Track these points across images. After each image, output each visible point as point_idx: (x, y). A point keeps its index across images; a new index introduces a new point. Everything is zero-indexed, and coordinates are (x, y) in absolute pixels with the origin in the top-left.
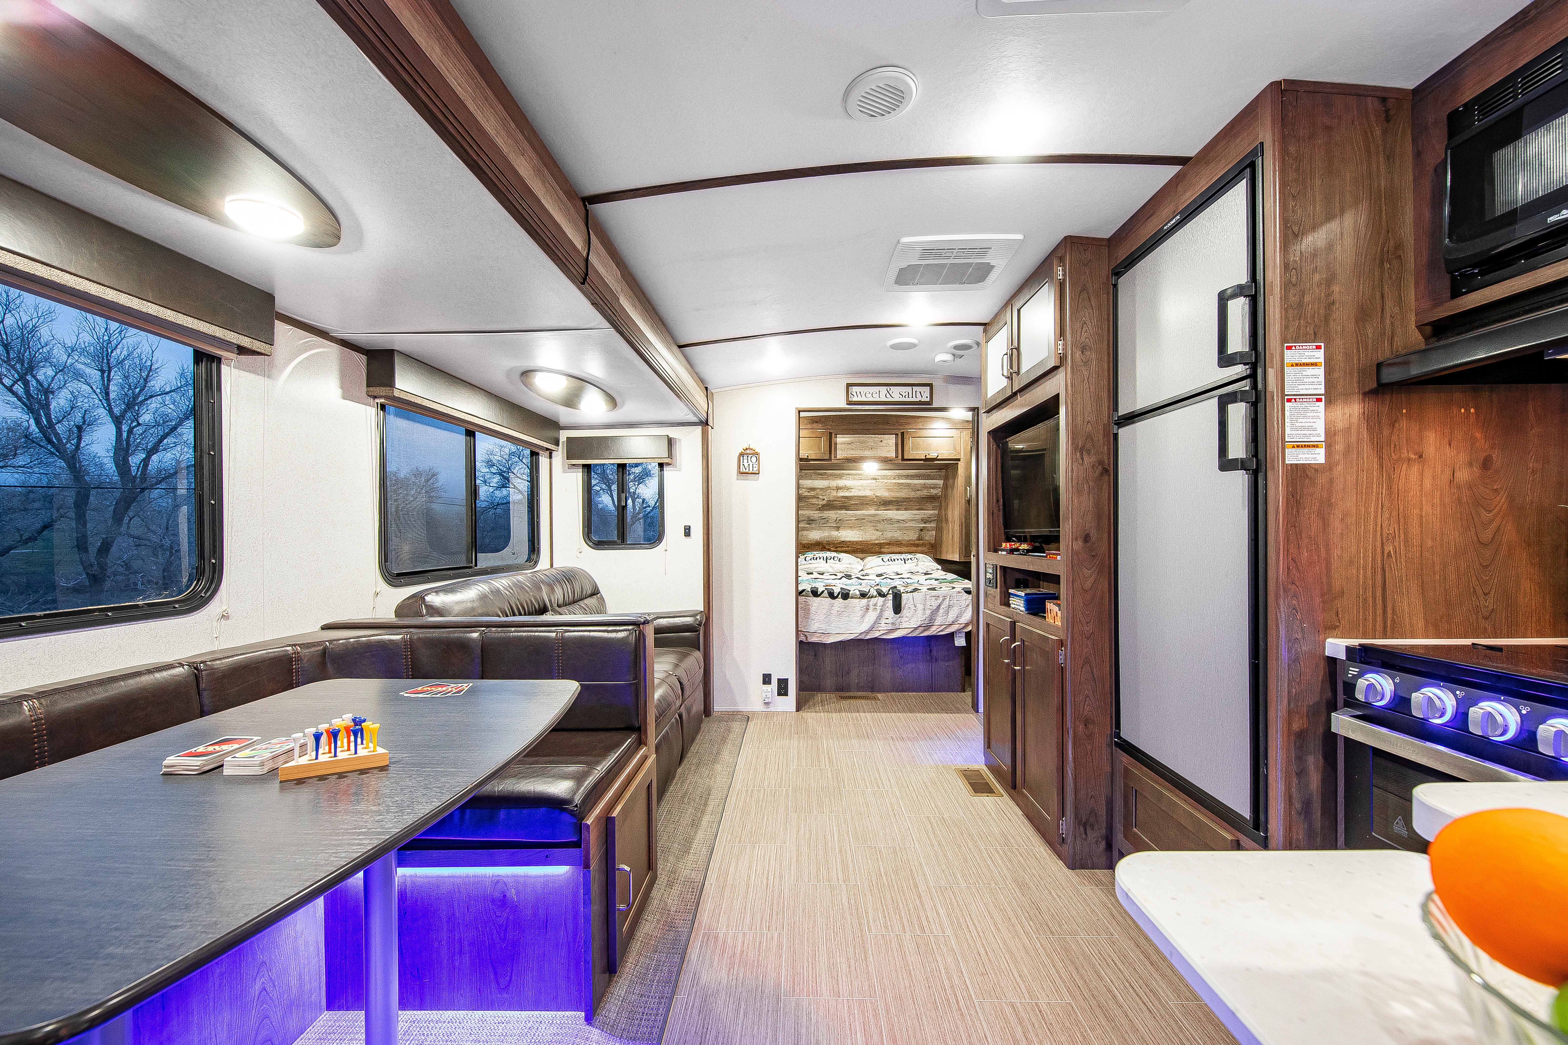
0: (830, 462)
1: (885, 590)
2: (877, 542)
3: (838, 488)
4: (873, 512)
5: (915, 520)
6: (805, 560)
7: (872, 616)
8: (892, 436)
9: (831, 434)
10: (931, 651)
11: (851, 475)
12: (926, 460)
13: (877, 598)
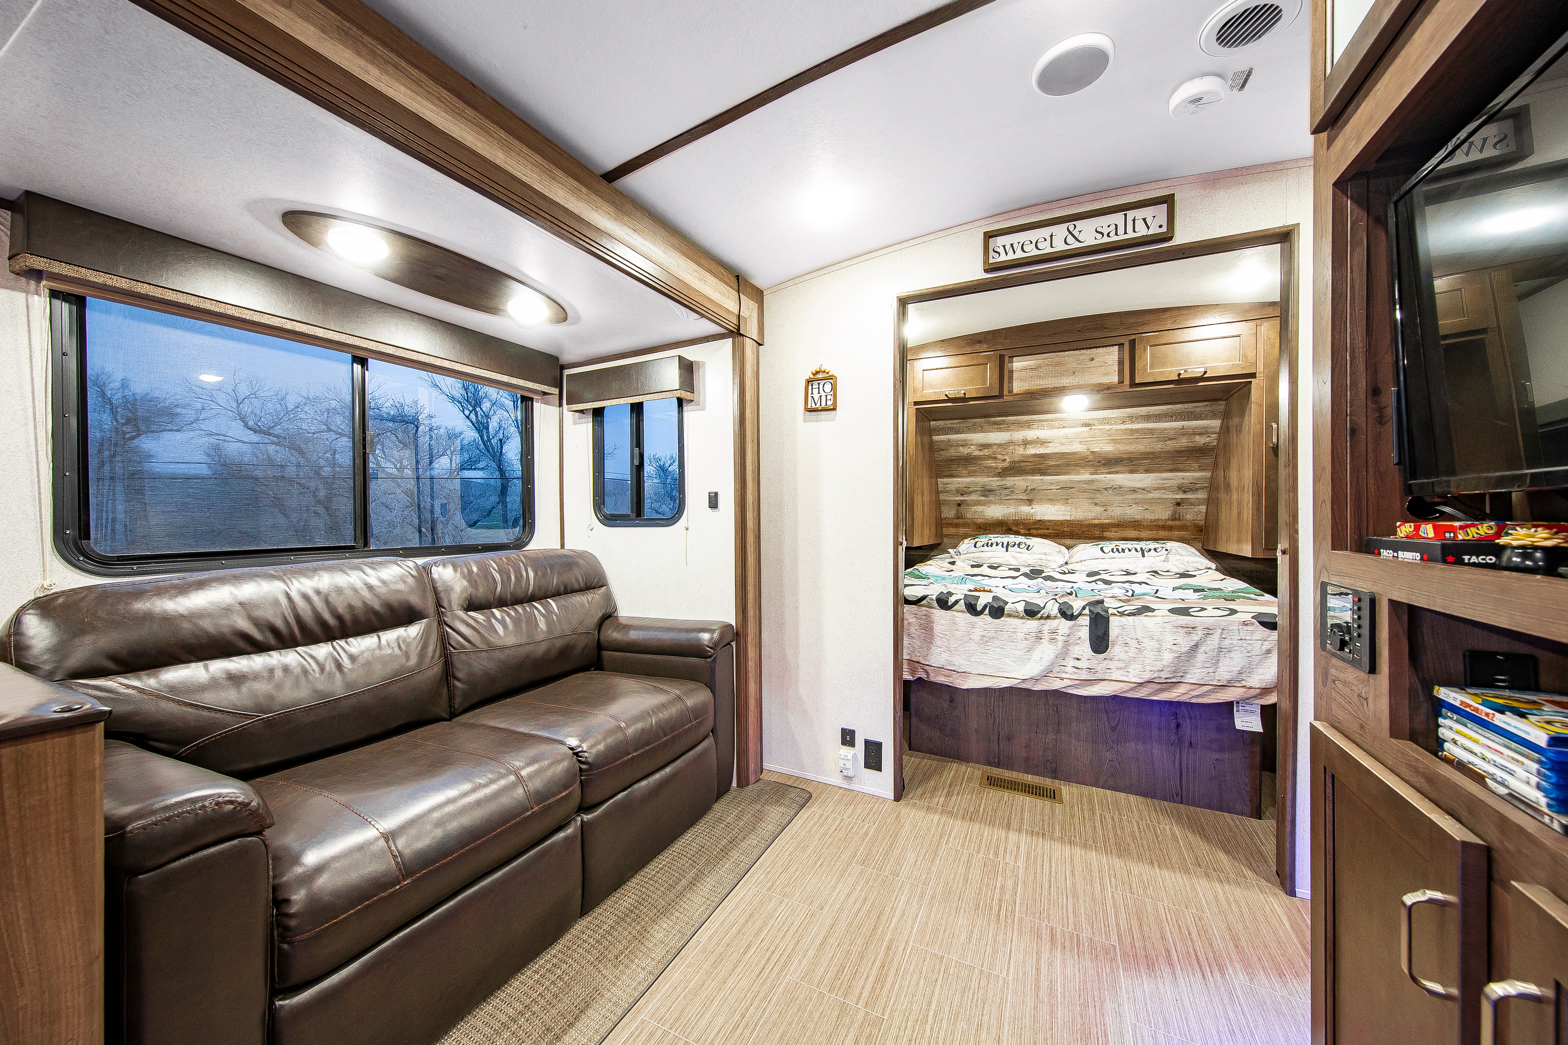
0: (1000, 400)
1: (1077, 605)
2: (1096, 522)
3: (1026, 443)
4: (1087, 476)
5: (1165, 489)
6: (975, 546)
7: (1046, 653)
8: (1112, 349)
9: (1002, 357)
10: (1178, 726)
11: (1047, 421)
12: (1180, 381)
13: (1057, 621)
